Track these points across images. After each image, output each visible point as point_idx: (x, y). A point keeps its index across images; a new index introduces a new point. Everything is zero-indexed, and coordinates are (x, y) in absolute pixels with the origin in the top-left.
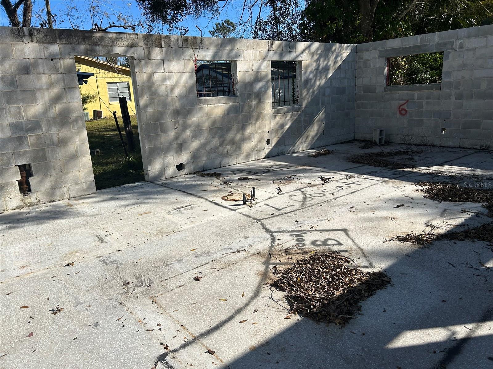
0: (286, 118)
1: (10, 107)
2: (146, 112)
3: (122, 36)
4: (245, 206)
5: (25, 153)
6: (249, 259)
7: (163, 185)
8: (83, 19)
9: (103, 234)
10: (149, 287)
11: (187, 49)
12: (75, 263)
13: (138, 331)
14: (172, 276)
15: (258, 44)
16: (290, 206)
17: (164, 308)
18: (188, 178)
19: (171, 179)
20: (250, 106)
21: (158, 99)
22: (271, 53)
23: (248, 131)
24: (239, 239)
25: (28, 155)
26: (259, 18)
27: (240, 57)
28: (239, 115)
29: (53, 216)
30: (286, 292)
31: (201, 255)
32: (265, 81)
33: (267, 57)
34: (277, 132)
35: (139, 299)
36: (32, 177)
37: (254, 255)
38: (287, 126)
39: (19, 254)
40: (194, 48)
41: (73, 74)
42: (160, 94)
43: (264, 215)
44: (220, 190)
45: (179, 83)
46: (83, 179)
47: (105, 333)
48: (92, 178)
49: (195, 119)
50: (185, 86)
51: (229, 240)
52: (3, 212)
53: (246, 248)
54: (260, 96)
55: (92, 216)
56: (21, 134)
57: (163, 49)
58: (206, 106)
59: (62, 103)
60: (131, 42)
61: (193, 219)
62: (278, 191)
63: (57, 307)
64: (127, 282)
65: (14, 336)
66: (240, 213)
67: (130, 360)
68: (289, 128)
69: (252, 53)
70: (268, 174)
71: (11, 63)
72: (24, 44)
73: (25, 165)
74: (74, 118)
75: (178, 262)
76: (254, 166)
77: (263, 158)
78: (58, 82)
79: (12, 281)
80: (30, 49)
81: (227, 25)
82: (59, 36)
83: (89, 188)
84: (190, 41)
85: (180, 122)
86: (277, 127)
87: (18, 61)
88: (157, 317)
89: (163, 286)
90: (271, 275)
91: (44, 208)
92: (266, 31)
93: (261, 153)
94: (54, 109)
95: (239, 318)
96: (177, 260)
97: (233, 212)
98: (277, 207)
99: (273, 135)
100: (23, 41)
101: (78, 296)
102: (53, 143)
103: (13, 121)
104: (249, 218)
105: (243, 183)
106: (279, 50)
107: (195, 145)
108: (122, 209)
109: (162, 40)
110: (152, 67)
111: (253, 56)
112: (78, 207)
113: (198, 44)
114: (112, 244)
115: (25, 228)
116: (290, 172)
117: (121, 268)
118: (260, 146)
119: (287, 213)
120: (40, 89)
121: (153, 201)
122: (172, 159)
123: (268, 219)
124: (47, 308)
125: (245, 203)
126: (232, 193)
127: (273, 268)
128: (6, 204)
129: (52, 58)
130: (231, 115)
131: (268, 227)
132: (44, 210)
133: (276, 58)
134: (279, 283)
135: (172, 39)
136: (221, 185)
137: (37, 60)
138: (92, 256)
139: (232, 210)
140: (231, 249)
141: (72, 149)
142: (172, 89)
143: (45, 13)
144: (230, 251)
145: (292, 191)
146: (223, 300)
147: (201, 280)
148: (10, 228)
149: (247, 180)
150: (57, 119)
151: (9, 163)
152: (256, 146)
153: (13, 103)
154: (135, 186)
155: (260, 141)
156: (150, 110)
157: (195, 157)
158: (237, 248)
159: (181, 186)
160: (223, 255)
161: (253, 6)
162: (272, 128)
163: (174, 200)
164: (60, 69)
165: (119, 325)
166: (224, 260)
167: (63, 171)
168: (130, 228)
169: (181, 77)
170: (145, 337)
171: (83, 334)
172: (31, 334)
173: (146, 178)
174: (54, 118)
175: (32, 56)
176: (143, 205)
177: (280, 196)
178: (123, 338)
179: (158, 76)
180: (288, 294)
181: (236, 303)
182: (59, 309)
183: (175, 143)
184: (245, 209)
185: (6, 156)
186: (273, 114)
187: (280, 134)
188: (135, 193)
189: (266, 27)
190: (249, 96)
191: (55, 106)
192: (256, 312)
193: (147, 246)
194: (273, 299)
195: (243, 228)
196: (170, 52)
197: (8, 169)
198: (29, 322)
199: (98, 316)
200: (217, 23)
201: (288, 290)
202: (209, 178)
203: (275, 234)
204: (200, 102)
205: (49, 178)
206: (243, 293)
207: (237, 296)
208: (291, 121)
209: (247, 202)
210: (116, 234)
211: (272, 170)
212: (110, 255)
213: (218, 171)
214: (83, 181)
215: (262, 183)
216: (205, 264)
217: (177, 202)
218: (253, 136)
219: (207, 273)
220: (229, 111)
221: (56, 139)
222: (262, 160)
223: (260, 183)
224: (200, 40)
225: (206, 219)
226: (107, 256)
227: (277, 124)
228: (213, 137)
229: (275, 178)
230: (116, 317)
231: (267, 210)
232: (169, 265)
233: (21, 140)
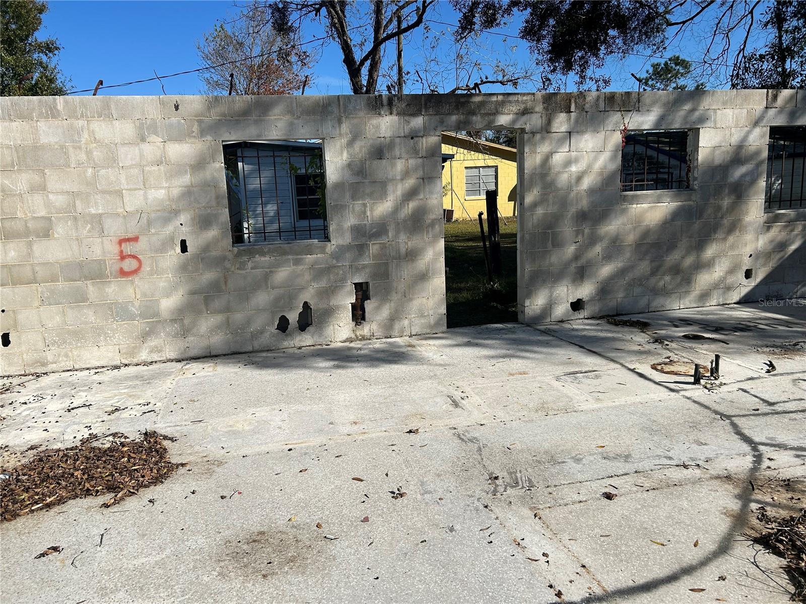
0: (792, 231)
1: (354, 204)
2: (532, 215)
3: (511, 98)
4: (697, 386)
5: (364, 267)
6: (707, 483)
7: (546, 332)
8: (445, 75)
9: (457, 395)
10: (528, 492)
11: (612, 112)
12: (419, 431)
13: (514, 555)
14: (566, 483)
15: (746, 99)
16: (795, 400)
17: (553, 530)
18: (588, 325)
19: (560, 324)
20: (719, 208)
21: (554, 194)
22: (772, 112)
23: (710, 252)
24: (687, 443)
25: (367, 270)
26: (743, 49)
27: (708, 122)
28: (695, 223)
29: (390, 358)
30: (785, 558)
31: (614, 458)
32: (754, 162)
33: (762, 120)
34: (770, 257)
35: (513, 507)
36: (369, 301)
37: (718, 477)
38: (793, 247)
39: (349, 404)
40: (624, 111)
41: (437, 158)
42: (559, 186)
43: (738, 408)
44: (648, 353)
45: (592, 168)
46: (431, 309)
47: (464, 544)
48: (443, 310)
49: (612, 227)
50: (601, 173)
51: (666, 442)
52: (329, 343)
53: (700, 463)
54: (740, 192)
55: (441, 365)
56: (363, 240)
57: (572, 114)
58: (635, 206)
59: (417, 199)
60: (523, 106)
61: (599, 394)
62: (768, 368)
63: (398, 490)
64: (494, 476)
65: (345, 516)
66: (688, 398)
67: (502, 597)
68: (796, 251)
69: (731, 114)
70: (746, 334)
71: (362, 143)
72: (381, 118)
73: (362, 283)
74: (430, 221)
75: (575, 462)
76: (715, 317)
77: (735, 303)
78: (416, 169)
79: (342, 440)
80: (387, 124)
81: (673, 65)
82: (426, 104)
83: (437, 324)
84: (618, 99)
85: (587, 231)
86: (771, 247)
87: (371, 141)
88: (543, 542)
89: (551, 496)
90: (755, 522)
91: (378, 344)
92: (760, 72)
93: (731, 293)
94: (406, 207)
95: (687, 582)
96: (573, 458)
97: (673, 394)
98: (766, 397)
99: (761, 261)
100: (379, 114)
101: (425, 479)
102: (399, 256)
103: (355, 223)
104: (706, 410)
105: (694, 345)
106: (790, 107)
107: (606, 270)
108: (484, 361)
109: (573, 101)
110: (551, 144)
111: (733, 118)
112: (421, 350)
113: (632, 104)
114: (470, 413)
115: (356, 369)
116: (795, 334)
117: (485, 452)
118: (730, 280)
119: (788, 412)
120: (392, 180)
121: (531, 356)
122: (565, 290)
123: (747, 417)
124: (385, 487)
125: (697, 381)
126: (671, 361)
127: (757, 509)
128: (334, 333)
129: (413, 136)
130: (678, 223)
131: (747, 432)
132: (378, 348)
133: (780, 121)
134: (772, 540)
135: (589, 99)
136: (649, 343)
137: (394, 139)
138: (442, 424)
139: (672, 390)
140: (670, 458)
141: (422, 266)
142: (579, 179)
143: (396, 69)
144: (669, 462)
145: (800, 372)
146: (658, 543)
147: (615, 500)
148: (338, 367)
149: (703, 341)
150: (408, 222)
151: (344, 280)
152: (723, 280)
153: (358, 199)
154: (503, 329)
155: (732, 271)
156: (540, 211)
157: (604, 291)
158: (683, 459)
159: (577, 337)
160: (656, 467)
161: (733, 28)
162: (759, 248)
163: (565, 358)
164: (421, 152)
165: (484, 538)
166: (658, 475)
167: (407, 296)
168: (496, 393)
169: (596, 159)
170: (525, 568)
171: (433, 539)
172: (366, 520)
173: (520, 317)
174: (405, 221)
175: (388, 134)
176: (515, 360)
177: (772, 378)
178: (492, 561)
179: (558, 158)
180: (791, 564)
181: (682, 555)
182: (401, 492)
183: (574, 265)
184: (697, 392)
185: (343, 270)
186: (765, 223)
187: (775, 260)
188: (503, 339)
189: (762, 66)
190: (718, 190)
191: (408, 204)
192: (724, 580)
193: (524, 426)
194: (757, 566)
195: (694, 426)
196: (583, 118)
197: (342, 287)
198: (364, 502)
199: (453, 516)
200: (656, 63)
201: (791, 556)
202: (626, 329)
203: (761, 448)
204: (624, 199)
205: (388, 304)
206: (697, 542)
207: (684, 543)
208: (802, 237)
209: (701, 380)
210: (476, 399)
211: (755, 326)
212: (468, 429)
213: (643, 318)
214: (431, 312)
215: (732, 348)
216: (623, 475)
217: (569, 362)
218: (717, 261)
219: (627, 490)
220: (675, 215)
221: (404, 249)
222: (732, 306)
223: (729, 348)
224: (637, 96)
225: (623, 399)
226: (464, 429)
227: (771, 241)
228: (640, 260)
229: (760, 343)
230: (479, 525)
231: (744, 400)
232: (559, 463)
233: (361, 248)
